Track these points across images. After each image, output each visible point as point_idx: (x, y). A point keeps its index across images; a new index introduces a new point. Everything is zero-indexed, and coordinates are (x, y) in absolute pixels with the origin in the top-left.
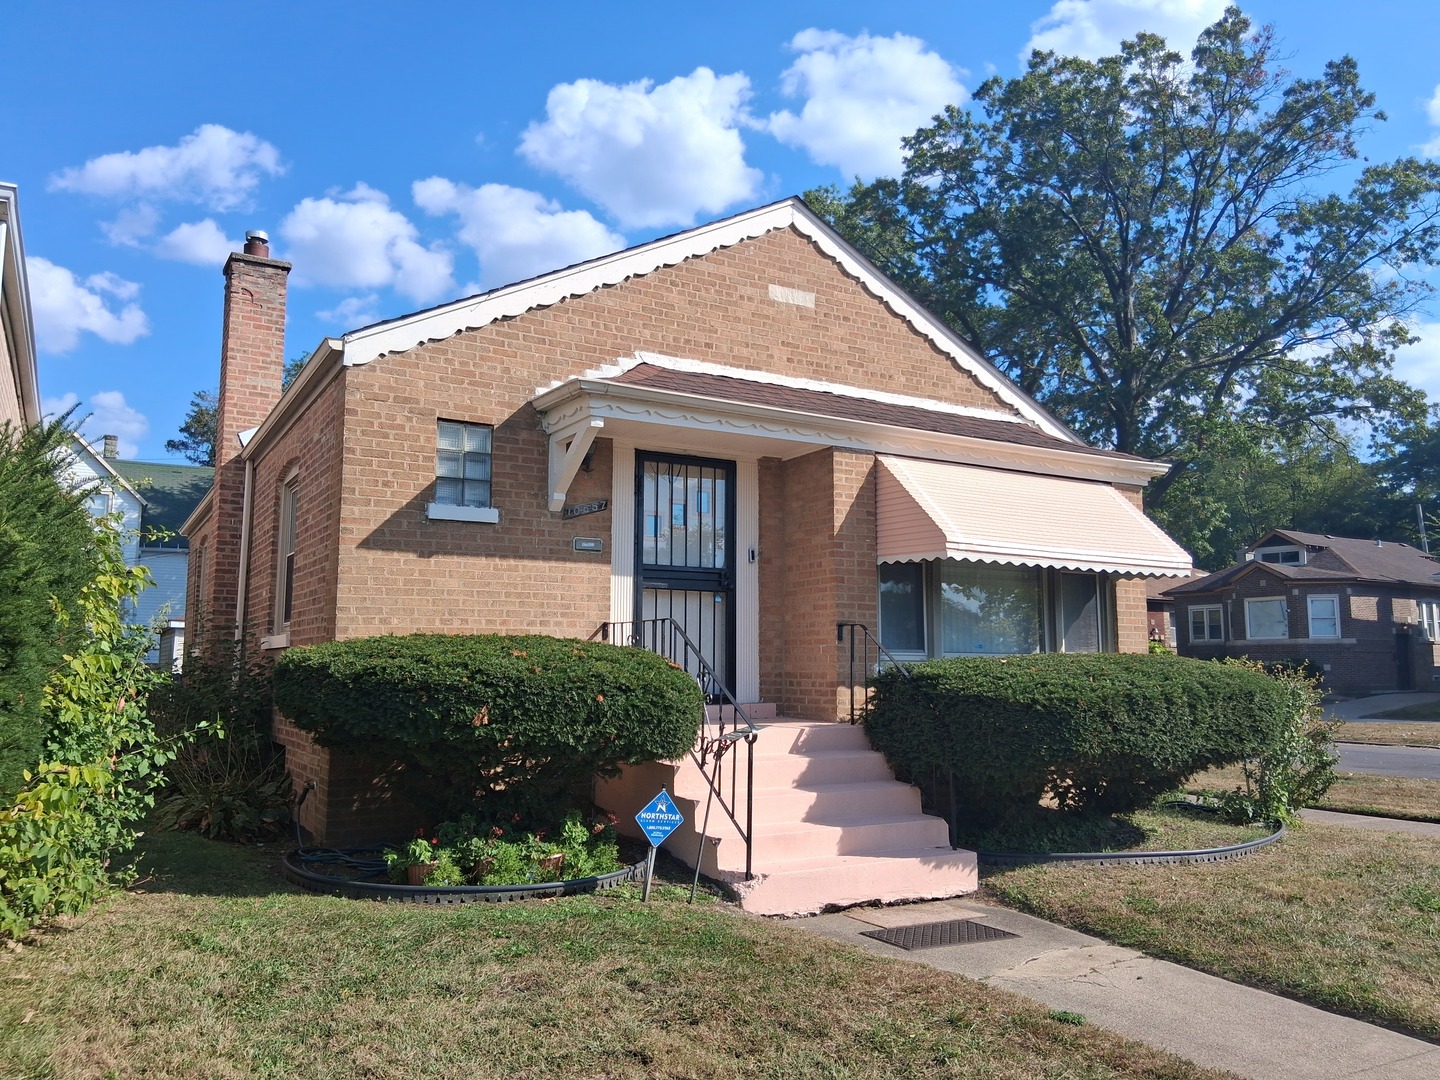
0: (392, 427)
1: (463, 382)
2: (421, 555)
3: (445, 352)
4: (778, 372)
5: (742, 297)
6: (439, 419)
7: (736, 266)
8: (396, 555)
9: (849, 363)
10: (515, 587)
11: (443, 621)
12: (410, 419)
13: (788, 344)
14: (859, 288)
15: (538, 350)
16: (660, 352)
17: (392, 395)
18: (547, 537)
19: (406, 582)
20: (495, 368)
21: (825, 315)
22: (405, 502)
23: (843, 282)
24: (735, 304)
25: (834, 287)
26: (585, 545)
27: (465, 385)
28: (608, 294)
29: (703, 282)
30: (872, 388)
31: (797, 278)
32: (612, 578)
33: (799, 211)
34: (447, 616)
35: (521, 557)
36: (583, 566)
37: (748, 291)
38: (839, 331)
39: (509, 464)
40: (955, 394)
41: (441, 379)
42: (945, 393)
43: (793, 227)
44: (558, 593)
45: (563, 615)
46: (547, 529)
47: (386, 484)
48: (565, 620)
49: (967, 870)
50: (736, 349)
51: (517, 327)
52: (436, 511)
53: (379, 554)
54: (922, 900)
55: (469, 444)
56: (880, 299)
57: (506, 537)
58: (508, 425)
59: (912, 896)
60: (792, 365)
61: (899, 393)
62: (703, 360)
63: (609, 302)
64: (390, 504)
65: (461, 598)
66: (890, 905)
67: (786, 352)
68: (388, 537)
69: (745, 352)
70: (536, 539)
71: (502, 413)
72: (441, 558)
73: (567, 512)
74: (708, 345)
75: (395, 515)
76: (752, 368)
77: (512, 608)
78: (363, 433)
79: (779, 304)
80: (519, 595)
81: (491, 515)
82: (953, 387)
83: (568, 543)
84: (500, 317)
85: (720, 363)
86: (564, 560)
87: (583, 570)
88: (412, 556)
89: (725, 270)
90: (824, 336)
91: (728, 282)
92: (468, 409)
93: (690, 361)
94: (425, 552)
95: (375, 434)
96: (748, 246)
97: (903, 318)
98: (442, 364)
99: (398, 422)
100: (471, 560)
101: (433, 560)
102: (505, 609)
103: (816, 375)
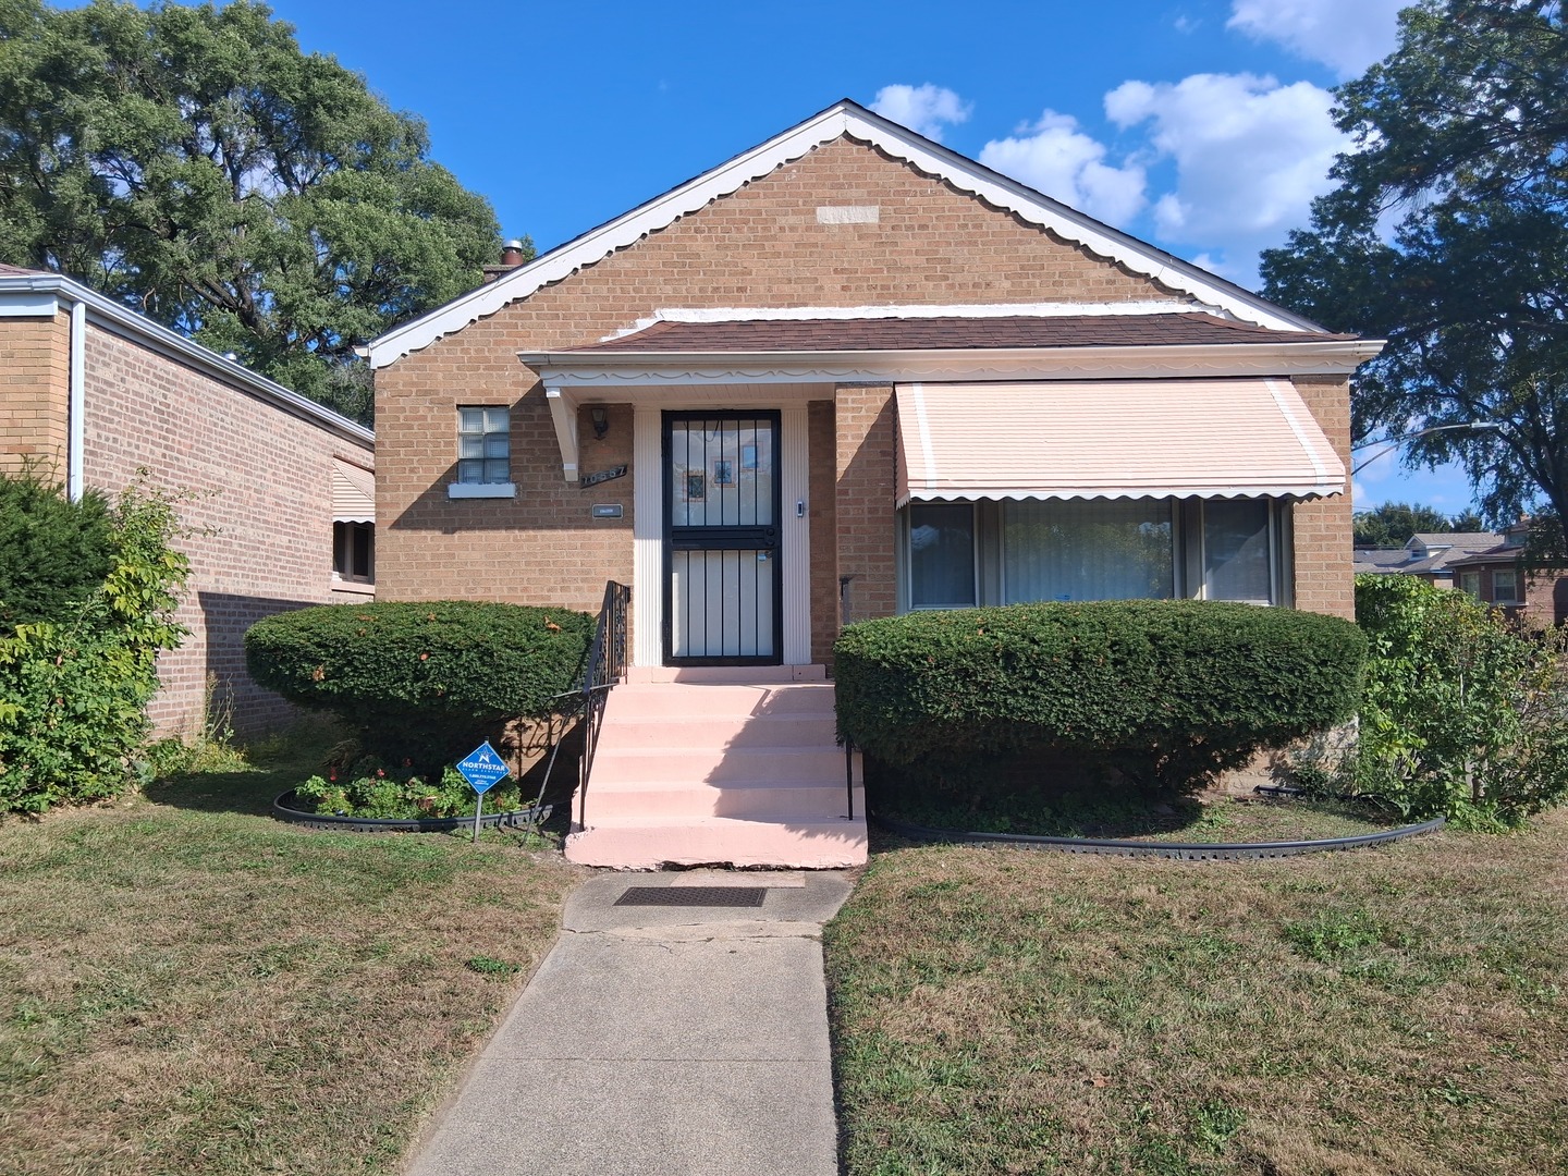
0: (416, 419)
1: (478, 368)
2: (446, 532)
3: (461, 343)
4: (830, 304)
5: (782, 229)
6: (458, 406)
7: (774, 195)
8: (423, 533)
9: (927, 278)
10: (535, 555)
11: (467, 590)
12: (431, 409)
13: (843, 271)
14: (942, 187)
15: (551, 326)
16: (685, 306)
17: (414, 390)
18: (565, 506)
19: (433, 557)
20: (509, 350)
21: (893, 228)
22: (429, 485)
23: (919, 184)
24: (774, 238)
25: (906, 193)
26: (603, 511)
27: (481, 371)
28: (625, 257)
29: (734, 222)
30: (960, 302)
31: (854, 193)
32: (636, 542)
33: (854, 115)
34: (471, 585)
35: (541, 528)
36: (603, 532)
37: (792, 220)
38: (909, 242)
39: (525, 440)
40: (1090, 291)
41: (458, 368)
42: (1072, 291)
43: (847, 135)
44: (578, 560)
45: (583, 580)
46: (564, 499)
47: (412, 470)
48: (585, 585)
49: (852, 842)
50: (775, 288)
51: (530, 308)
52: (456, 490)
53: (409, 533)
54: (788, 868)
55: (489, 425)
56: (971, 194)
57: (525, 509)
58: (522, 403)
59: (774, 863)
60: (848, 295)
61: (1000, 302)
62: (736, 306)
63: (624, 263)
64: (416, 488)
65: (483, 568)
66: (744, 869)
67: (841, 279)
68: (416, 517)
69: (787, 289)
70: (554, 509)
71: (517, 393)
72: (464, 533)
73: (585, 482)
74: (740, 289)
75: (422, 497)
76: (796, 305)
77: (533, 576)
78: (391, 427)
79: (829, 226)
80: (539, 563)
81: (508, 490)
82: (1086, 282)
83: (587, 512)
84: (510, 300)
85: (756, 306)
86: (584, 528)
87: (603, 536)
88: (438, 533)
89: (762, 203)
90: (891, 253)
91: (764, 216)
92: (483, 392)
93: (720, 309)
94: (449, 529)
95: (402, 427)
96: (789, 171)
97: (1006, 210)
98: (459, 354)
99: (421, 413)
100: (491, 533)
101: (456, 535)
102: (525, 577)
103: (881, 300)
